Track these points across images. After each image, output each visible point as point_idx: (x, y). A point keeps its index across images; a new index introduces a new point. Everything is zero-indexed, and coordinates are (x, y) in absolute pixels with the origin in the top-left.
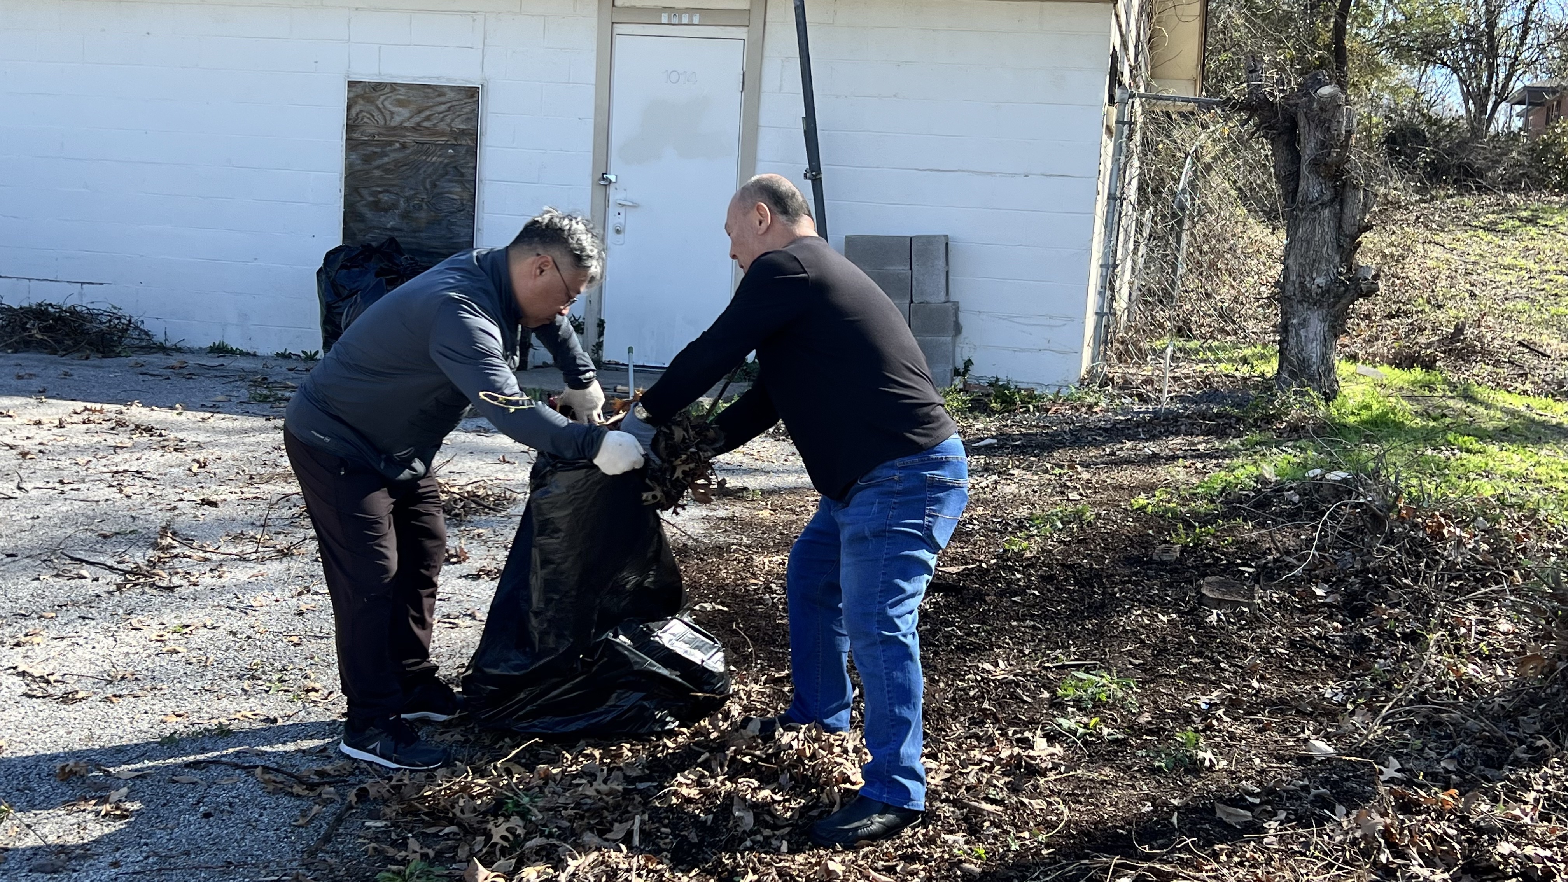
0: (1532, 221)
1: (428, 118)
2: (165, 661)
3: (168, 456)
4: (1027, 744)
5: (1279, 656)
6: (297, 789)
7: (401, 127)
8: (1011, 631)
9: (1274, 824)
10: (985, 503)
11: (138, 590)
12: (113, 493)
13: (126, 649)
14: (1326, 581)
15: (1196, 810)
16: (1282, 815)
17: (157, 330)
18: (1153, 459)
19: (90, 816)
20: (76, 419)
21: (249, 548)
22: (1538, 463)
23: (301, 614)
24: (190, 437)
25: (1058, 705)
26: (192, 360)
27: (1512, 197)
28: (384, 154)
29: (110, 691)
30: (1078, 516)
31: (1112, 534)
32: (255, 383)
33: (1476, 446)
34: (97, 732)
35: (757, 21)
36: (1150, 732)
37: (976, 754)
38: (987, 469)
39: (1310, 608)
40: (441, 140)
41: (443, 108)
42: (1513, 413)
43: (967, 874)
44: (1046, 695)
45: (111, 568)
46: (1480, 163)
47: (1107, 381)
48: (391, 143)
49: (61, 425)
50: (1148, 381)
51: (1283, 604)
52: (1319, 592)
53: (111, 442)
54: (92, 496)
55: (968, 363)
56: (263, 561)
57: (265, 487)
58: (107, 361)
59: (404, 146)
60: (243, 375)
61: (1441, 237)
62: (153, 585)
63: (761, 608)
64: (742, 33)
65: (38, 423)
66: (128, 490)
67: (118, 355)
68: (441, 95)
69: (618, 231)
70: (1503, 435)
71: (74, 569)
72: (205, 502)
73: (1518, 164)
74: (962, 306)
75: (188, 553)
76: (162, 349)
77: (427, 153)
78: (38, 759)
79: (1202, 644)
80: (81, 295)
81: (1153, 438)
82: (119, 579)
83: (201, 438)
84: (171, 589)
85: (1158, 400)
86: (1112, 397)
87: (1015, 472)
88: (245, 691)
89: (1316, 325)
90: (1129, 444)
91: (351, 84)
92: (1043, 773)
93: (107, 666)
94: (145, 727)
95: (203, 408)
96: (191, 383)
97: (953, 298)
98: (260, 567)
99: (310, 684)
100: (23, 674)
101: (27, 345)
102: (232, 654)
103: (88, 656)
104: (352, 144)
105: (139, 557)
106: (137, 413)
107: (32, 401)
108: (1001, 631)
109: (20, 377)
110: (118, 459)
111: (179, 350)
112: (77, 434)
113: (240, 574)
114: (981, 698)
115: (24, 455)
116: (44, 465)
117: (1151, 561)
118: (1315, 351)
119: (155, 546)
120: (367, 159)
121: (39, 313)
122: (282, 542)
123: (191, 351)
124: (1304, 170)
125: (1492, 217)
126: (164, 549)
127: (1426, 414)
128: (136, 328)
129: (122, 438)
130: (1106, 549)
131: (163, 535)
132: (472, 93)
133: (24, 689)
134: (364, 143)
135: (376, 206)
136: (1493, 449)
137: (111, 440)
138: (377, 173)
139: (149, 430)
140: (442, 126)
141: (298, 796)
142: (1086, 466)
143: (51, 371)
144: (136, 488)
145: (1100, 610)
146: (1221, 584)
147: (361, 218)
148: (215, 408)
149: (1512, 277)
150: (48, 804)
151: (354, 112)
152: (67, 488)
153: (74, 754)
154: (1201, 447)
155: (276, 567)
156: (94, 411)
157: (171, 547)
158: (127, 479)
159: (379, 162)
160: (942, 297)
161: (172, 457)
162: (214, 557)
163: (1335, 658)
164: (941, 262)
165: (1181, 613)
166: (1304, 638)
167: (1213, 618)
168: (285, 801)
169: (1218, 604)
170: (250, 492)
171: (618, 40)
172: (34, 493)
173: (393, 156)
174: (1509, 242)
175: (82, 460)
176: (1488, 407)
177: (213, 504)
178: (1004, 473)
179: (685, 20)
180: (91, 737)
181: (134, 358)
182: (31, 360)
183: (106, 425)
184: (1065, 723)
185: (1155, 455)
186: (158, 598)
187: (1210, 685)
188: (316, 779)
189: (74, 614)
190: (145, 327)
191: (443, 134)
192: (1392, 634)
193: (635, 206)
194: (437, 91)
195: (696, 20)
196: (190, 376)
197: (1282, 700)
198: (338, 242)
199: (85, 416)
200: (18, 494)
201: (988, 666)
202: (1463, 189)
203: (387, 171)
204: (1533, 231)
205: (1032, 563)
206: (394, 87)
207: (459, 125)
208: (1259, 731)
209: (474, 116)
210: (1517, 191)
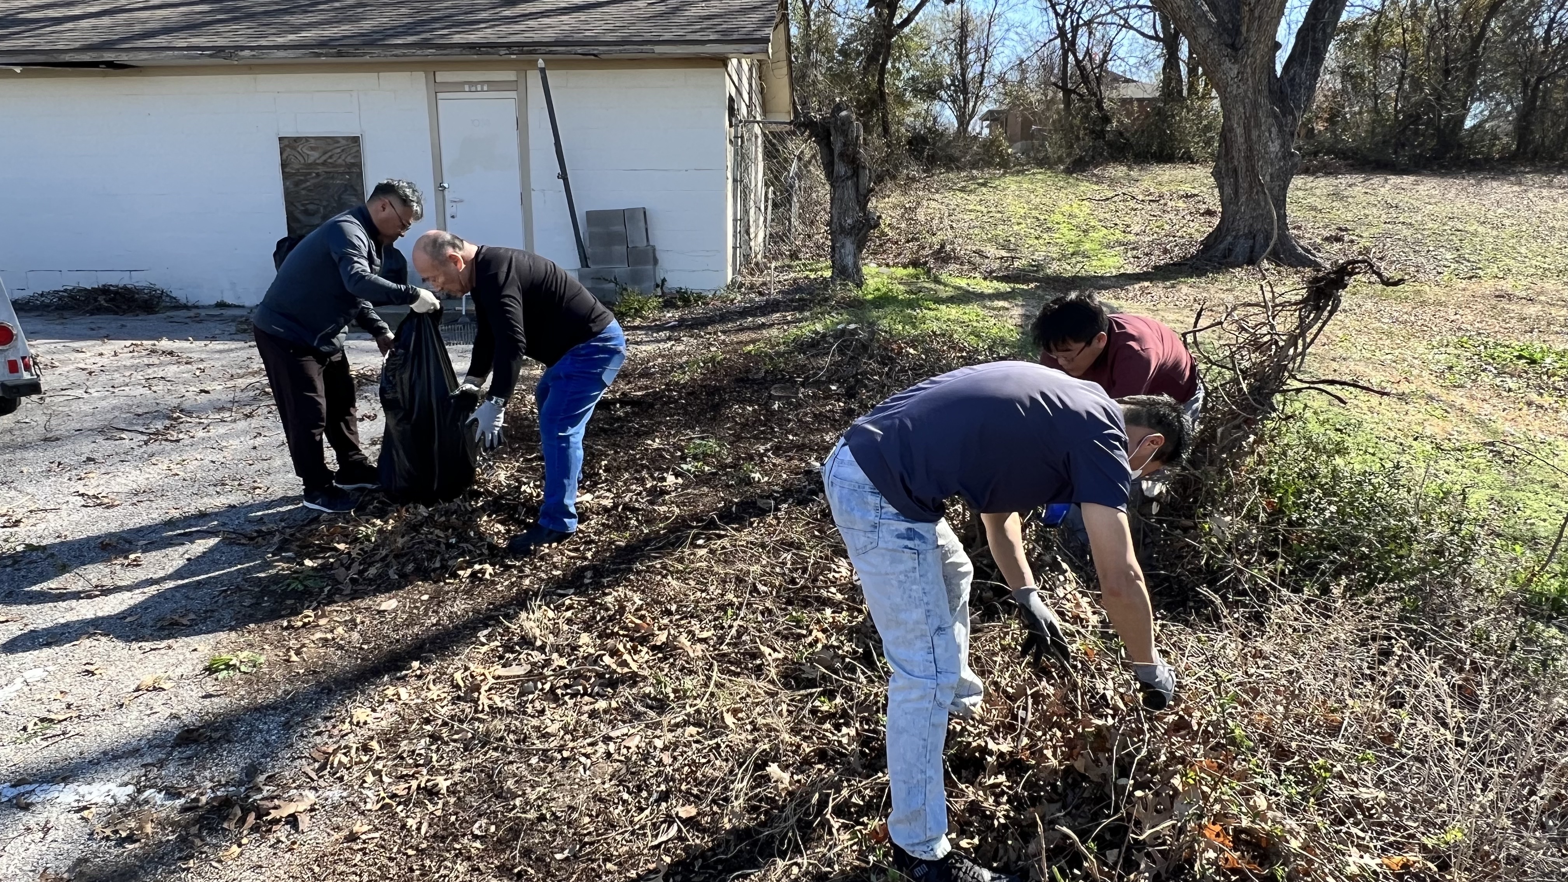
0: (984, 185)
1: (331, 157)
2: (171, 480)
3: (182, 367)
4: (664, 479)
5: (807, 422)
6: (243, 541)
7: (314, 164)
8: (665, 423)
9: (786, 506)
10: (663, 356)
11: (158, 443)
12: (146, 391)
13: (147, 476)
14: (838, 381)
15: (747, 503)
16: (790, 501)
17: (180, 295)
18: (763, 326)
19: (118, 567)
20: (126, 350)
21: (227, 414)
22: (965, 313)
23: (255, 448)
24: (195, 356)
25: (683, 458)
26: (203, 313)
27: (975, 172)
28: (306, 181)
29: (135, 500)
30: (713, 359)
31: (729, 367)
32: (241, 323)
33: (934, 306)
34: (126, 522)
35: (521, 87)
36: (731, 467)
37: (634, 487)
38: (669, 339)
39: (828, 396)
40: (341, 170)
41: (339, 150)
42: (959, 288)
43: (618, 547)
44: (679, 454)
45: (142, 433)
46: (957, 154)
47: (741, 285)
48: (310, 174)
49: (116, 355)
50: (764, 284)
51: (815, 396)
52: (833, 388)
53: (146, 362)
54: (132, 393)
55: (664, 280)
56: (235, 421)
57: (240, 380)
58: (151, 316)
59: (318, 175)
60: (234, 319)
61: (937, 196)
62: (167, 440)
63: (526, 423)
64: (513, 94)
65: (101, 354)
66: (153, 388)
67: (156, 313)
68: (338, 142)
69: (453, 217)
70: (951, 300)
71: (118, 435)
72: (202, 391)
73: (977, 154)
74: (657, 248)
75: (189, 420)
76: (186, 307)
77: (333, 178)
78: (89, 539)
79: (767, 420)
80: (131, 278)
81: (764, 315)
82: (145, 438)
83: (203, 356)
84: (178, 441)
85: (769, 294)
86: (745, 294)
87: (685, 339)
88: (218, 493)
89: (850, 246)
90: (750, 319)
91: (280, 139)
92: (669, 493)
93: (135, 486)
94: (155, 516)
95: (206, 338)
96: (200, 325)
97: (651, 243)
98: (233, 425)
99: (256, 485)
100: (83, 495)
101: (98, 310)
102: (211, 473)
103: (124, 481)
104: (286, 176)
105: (159, 425)
106: (165, 344)
107: (100, 342)
108: (660, 423)
109: (93, 329)
110: (150, 371)
111: (197, 307)
112: (126, 359)
113: (222, 430)
114: (642, 459)
115: (90, 373)
116: (103, 378)
117: (748, 379)
118: (849, 261)
119: (170, 418)
120: (297, 184)
121: (105, 290)
122: (248, 410)
123: (204, 307)
124: (836, 160)
125: (963, 184)
126: (175, 419)
127: (911, 292)
128: (168, 296)
129: (154, 360)
130: (726, 376)
131: (173, 412)
132: (356, 140)
133: (83, 503)
134: (294, 174)
135: (306, 212)
136: (943, 307)
137: (146, 361)
138: (303, 192)
139: (171, 353)
140: (340, 161)
141: (243, 544)
142: (724, 332)
143: (114, 325)
144: (160, 387)
145: (716, 408)
146: (781, 388)
147: (298, 220)
148: (214, 338)
149: (973, 216)
150: (93, 561)
151: (284, 156)
152: (116, 390)
153: (111, 535)
154: (789, 318)
155: (242, 425)
156: (136, 345)
157: (179, 417)
158: (155, 382)
159: (304, 186)
160: (645, 243)
161: (183, 367)
162: (205, 421)
163: (836, 421)
164: (642, 223)
165: (759, 405)
166: (821, 413)
167: (776, 407)
168: (236, 548)
169: (779, 398)
170: (230, 384)
171: (440, 102)
172: (96, 394)
173: (313, 181)
174: (972, 197)
175: (127, 374)
176: (946, 285)
177: (207, 392)
178: (678, 340)
179: (479, 88)
180: (122, 525)
181: (168, 314)
182: (100, 320)
183: (145, 353)
184: (685, 467)
185: (763, 324)
186: (169, 446)
187: (767, 440)
188: (255, 534)
189: (116, 459)
190: (174, 295)
191: (340, 166)
192: (866, 406)
193: (461, 201)
194: (335, 140)
195: (485, 88)
196: (200, 322)
197: (804, 445)
198: (285, 234)
199: (131, 349)
200: (85, 396)
201: (649, 442)
202: (949, 169)
203: (310, 191)
204: (984, 190)
205: (684, 386)
206: (307, 139)
207: (350, 160)
208: (788, 461)
209: (358, 155)
210: (977, 168)
